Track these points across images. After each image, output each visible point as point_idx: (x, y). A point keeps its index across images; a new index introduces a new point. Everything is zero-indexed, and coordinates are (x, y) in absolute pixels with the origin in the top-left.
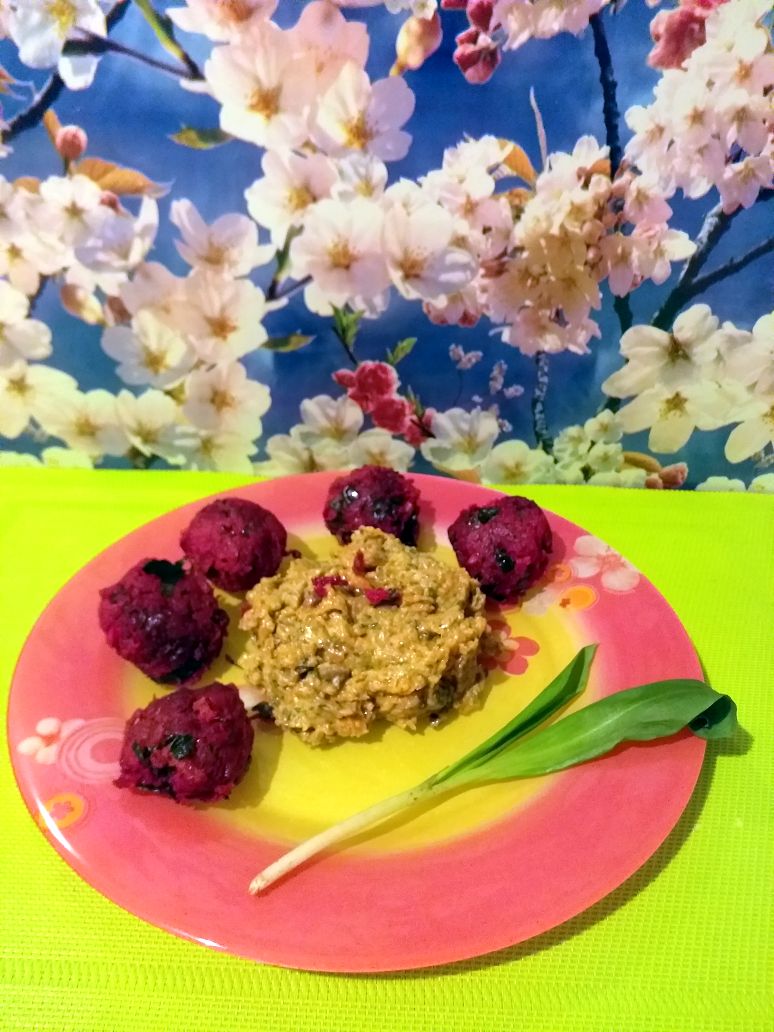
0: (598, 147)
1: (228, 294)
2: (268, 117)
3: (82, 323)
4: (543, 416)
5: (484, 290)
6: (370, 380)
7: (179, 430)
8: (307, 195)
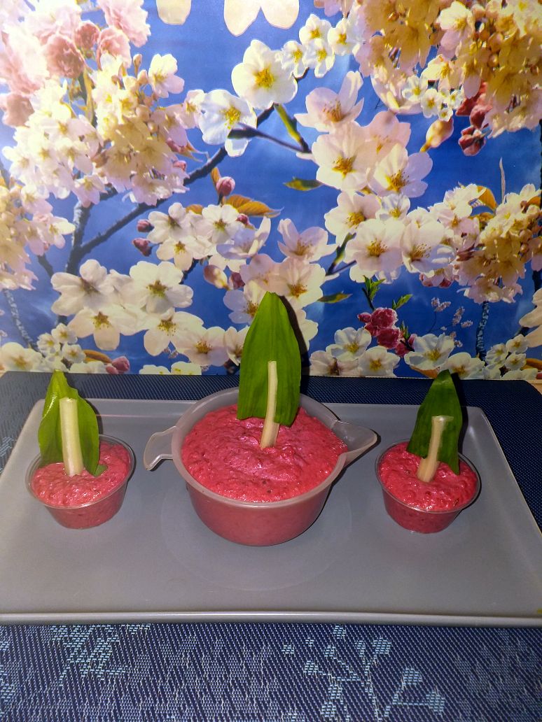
0: (535, 189)
1: (304, 271)
2: (345, 173)
3: (214, 287)
5: (457, 267)
6: (379, 318)
8: (361, 216)
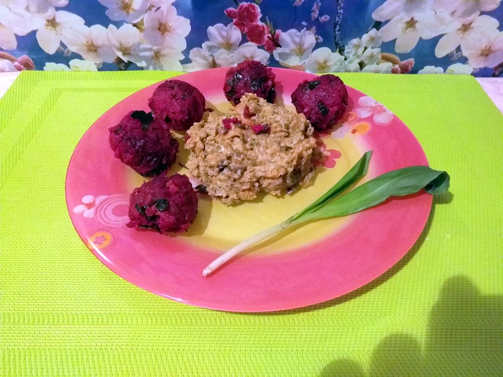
4: (340, 33)
6: (245, 13)
7: (142, 46)
